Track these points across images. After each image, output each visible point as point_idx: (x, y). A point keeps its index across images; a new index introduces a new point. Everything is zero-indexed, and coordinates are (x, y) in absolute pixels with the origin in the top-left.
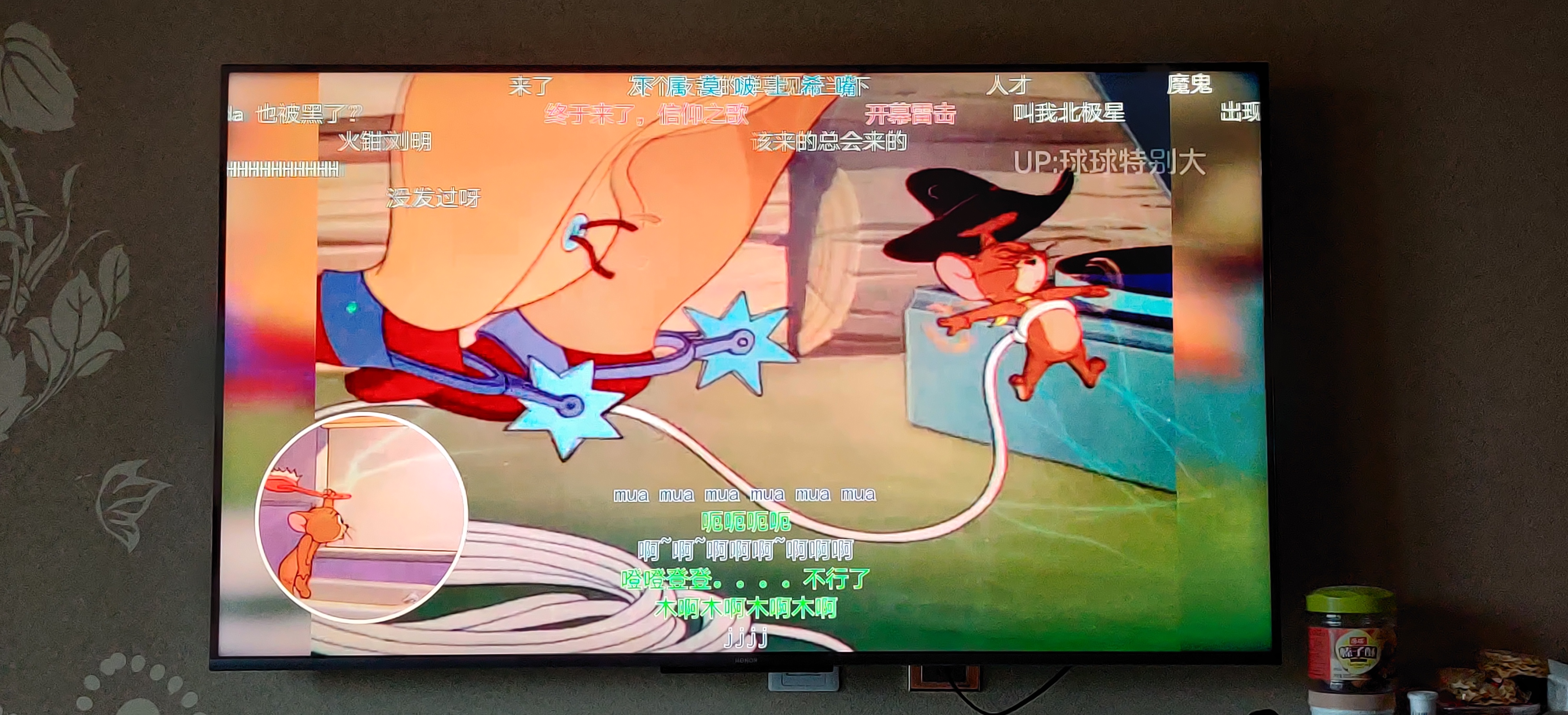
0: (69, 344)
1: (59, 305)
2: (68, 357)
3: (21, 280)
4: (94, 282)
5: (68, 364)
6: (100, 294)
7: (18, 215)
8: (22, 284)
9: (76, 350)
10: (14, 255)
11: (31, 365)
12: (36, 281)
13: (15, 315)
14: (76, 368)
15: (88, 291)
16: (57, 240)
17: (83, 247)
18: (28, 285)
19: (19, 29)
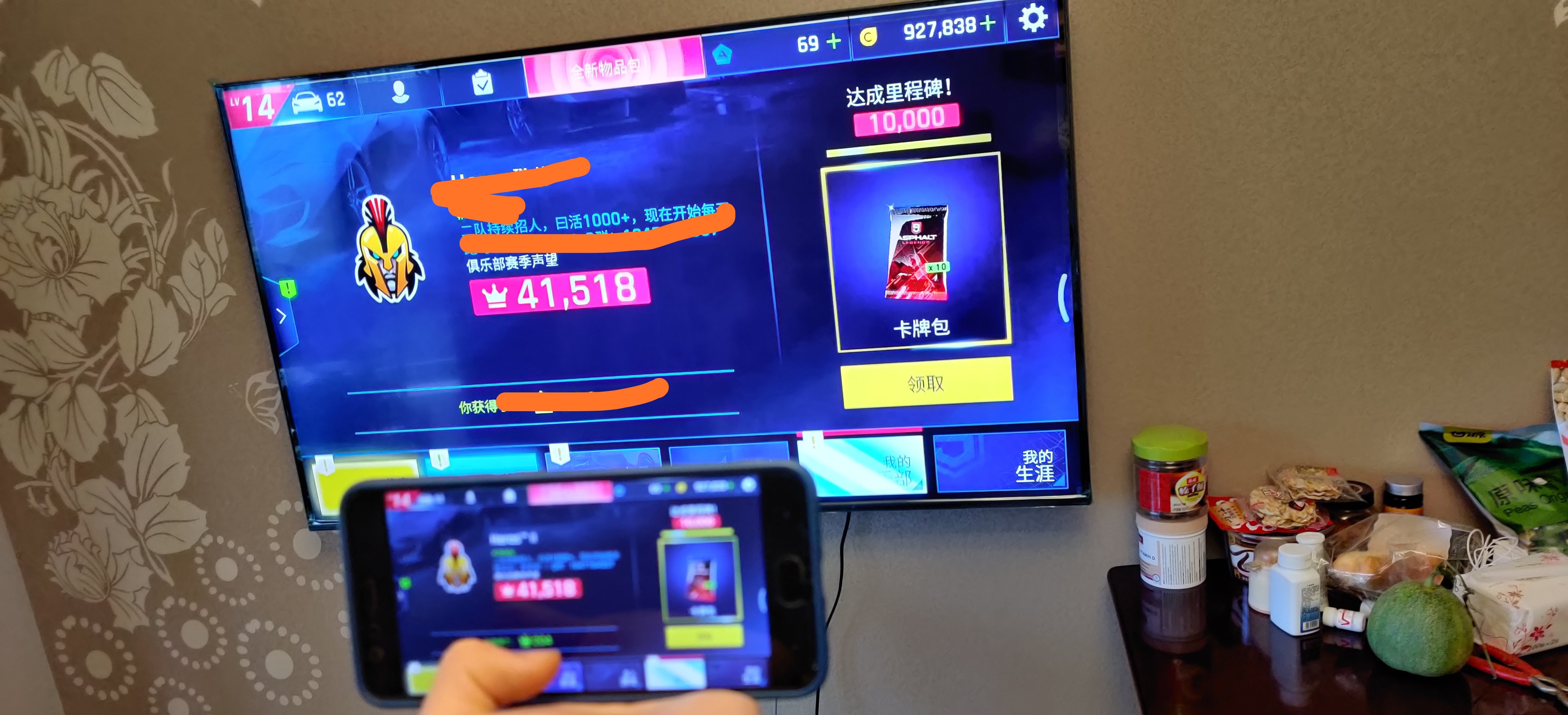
0: (201, 296)
1: (186, 266)
2: (201, 303)
3: (156, 250)
4: (204, 249)
5: (202, 308)
6: (209, 256)
7: (140, 203)
8: (157, 253)
9: (205, 298)
10: (146, 232)
11: (179, 310)
12: (166, 247)
13: (158, 276)
14: (208, 312)
15: (202, 255)
16: (170, 220)
17: (189, 223)
18: (161, 254)
19: (100, 58)
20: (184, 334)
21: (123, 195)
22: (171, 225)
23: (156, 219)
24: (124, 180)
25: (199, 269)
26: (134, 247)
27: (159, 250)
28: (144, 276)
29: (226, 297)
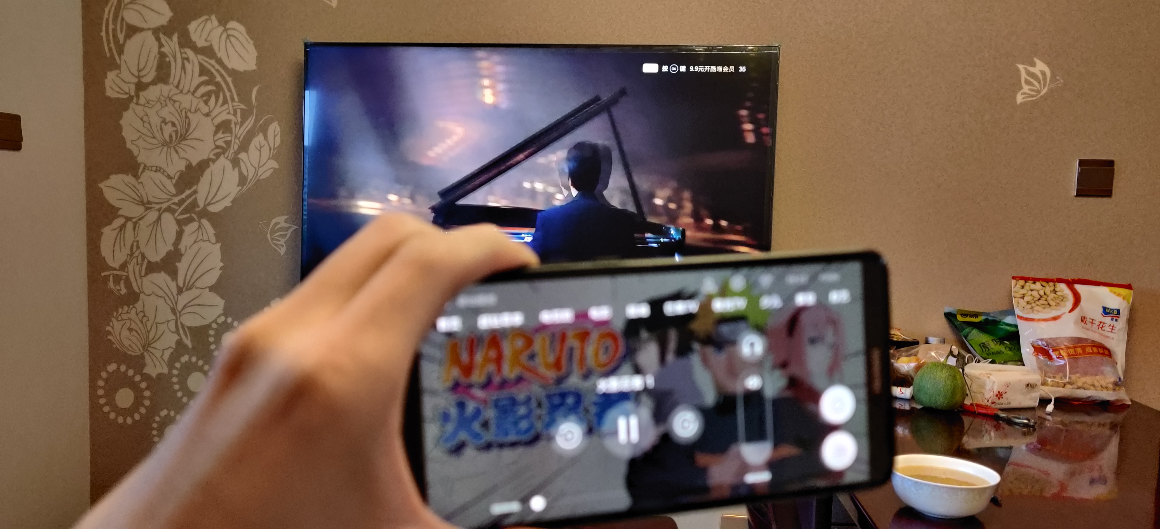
0: (256, 166)
1: (252, 148)
3: (236, 136)
4: (266, 137)
5: (256, 173)
6: (268, 143)
7: (234, 108)
8: (236, 138)
9: (259, 167)
10: (233, 126)
11: (241, 173)
12: (242, 137)
13: (234, 152)
14: (259, 176)
15: (263, 142)
16: (249, 120)
17: (261, 122)
18: (239, 139)
19: (232, 24)
20: (240, 188)
21: (225, 102)
22: (250, 123)
23: (241, 118)
24: (228, 94)
25: (260, 151)
26: (223, 133)
27: (238, 136)
28: (224, 151)
29: (272, 168)
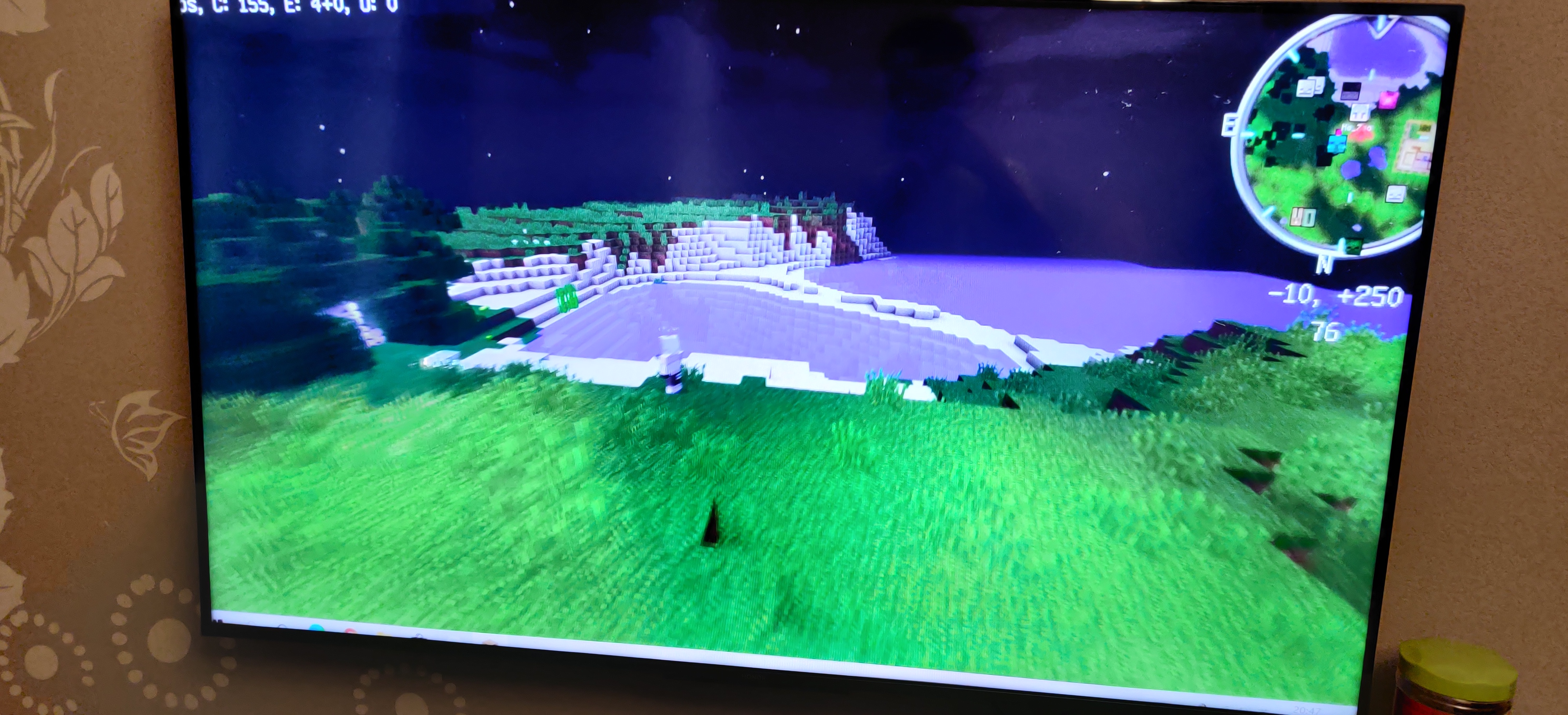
0: (70, 270)
1: (55, 225)
2: (69, 281)
3: (13, 197)
4: (87, 203)
5: (70, 288)
8: (15, 201)
9: (77, 274)
11: (33, 287)
12: (30, 196)
13: (12, 234)
14: (78, 293)
15: (82, 213)
16: (44, 154)
17: (72, 164)
18: (21, 203)
20: (35, 321)
22: (44, 164)
23: (22, 151)
25: (76, 234)
27: (20, 196)
29: (109, 277)
